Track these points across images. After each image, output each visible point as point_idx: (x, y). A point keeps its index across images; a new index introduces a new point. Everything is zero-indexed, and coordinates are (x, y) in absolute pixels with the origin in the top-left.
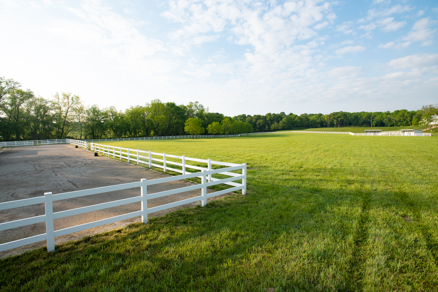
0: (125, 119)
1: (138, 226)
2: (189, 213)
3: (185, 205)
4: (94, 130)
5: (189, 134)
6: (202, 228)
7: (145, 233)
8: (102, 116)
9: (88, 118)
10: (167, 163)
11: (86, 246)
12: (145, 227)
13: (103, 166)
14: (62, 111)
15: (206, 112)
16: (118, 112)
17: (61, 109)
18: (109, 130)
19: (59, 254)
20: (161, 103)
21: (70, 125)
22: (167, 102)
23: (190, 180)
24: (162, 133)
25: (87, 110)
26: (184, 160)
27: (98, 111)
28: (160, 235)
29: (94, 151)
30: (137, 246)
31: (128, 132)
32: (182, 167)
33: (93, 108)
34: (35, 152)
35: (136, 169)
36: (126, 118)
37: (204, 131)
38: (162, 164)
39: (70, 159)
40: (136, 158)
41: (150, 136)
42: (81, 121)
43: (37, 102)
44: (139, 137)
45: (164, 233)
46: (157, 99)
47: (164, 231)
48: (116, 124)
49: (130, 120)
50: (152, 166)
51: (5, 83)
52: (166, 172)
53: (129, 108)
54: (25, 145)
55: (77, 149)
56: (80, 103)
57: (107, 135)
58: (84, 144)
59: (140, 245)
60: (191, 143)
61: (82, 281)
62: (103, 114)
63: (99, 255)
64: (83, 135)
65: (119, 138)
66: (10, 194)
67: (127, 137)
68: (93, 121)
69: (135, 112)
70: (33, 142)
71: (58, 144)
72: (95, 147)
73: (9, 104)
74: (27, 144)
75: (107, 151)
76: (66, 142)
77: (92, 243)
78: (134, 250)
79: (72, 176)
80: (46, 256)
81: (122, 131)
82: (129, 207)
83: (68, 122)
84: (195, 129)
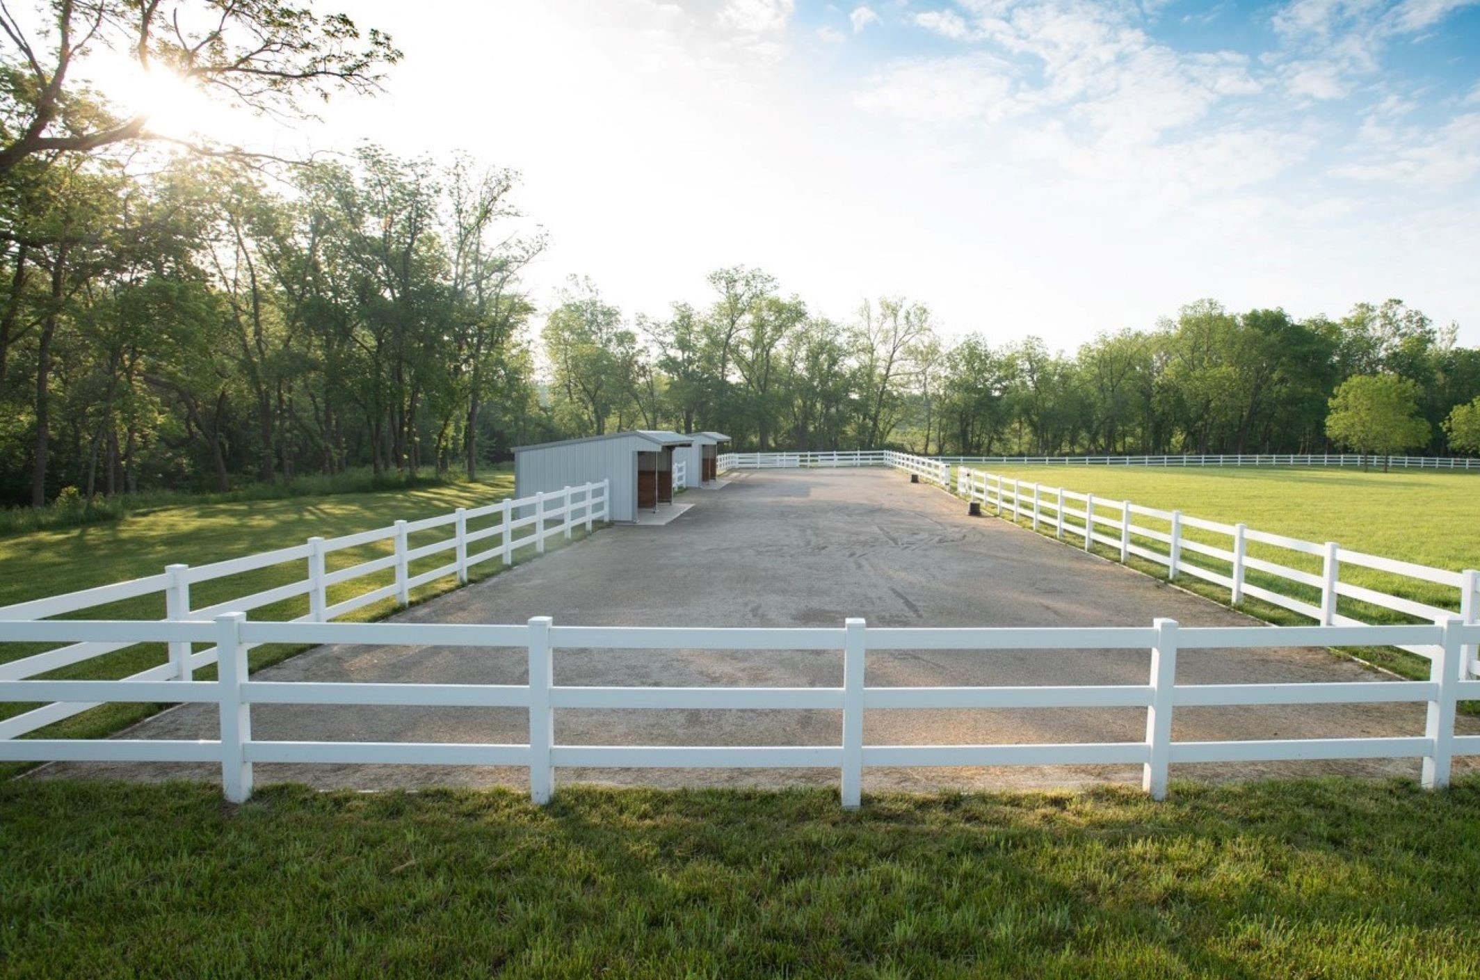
0: (1077, 383)
1: (1127, 803)
2: (1353, 804)
3: (1336, 762)
4: (967, 425)
5: (1346, 450)
6: (1426, 889)
7: (1157, 837)
8: (997, 373)
9: (952, 382)
10: (1248, 569)
11: (949, 823)
12: (1156, 814)
13: (998, 555)
14: (877, 360)
15: (1441, 345)
16: (1053, 358)
17: (875, 353)
18: (1017, 425)
19: (872, 824)
20: (1221, 314)
21: (896, 406)
22: (1248, 311)
23: (1356, 654)
24: (1222, 440)
25: (950, 353)
26: (1333, 560)
27: (986, 356)
28: (1222, 865)
29: (969, 496)
30: (1125, 879)
31: (1083, 434)
32: (1319, 591)
33: (968, 347)
34: (804, 490)
35: (1116, 577)
36: (1081, 379)
37: (1425, 439)
38: (1225, 569)
39: (895, 519)
40: (1116, 535)
41: (1170, 453)
42: (930, 390)
43: (813, 333)
44: (1126, 455)
45: (1238, 859)
46: (1206, 297)
47: (1237, 850)
48: (1044, 400)
49: (1093, 389)
50: (1181, 572)
51: (744, 282)
52: (1241, 602)
53: (1091, 342)
54: (778, 465)
55: (914, 485)
56: (930, 330)
57: (1008, 440)
58: (937, 471)
59: (1136, 877)
60: (1358, 488)
61: (939, 938)
62: (1000, 366)
63: (992, 868)
64: (933, 440)
65: (1051, 454)
66: (749, 608)
67: (1078, 450)
68: (966, 390)
69: (1116, 357)
70: (798, 458)
71: (862, 466)
72: (972, 482)
73: (750, 343)
74: (785, 464)
75: (1010, 501)
76: (885, 461)
77: (968, 820)
78: (1113, 890)
79: (903, 574)
80: (838, 818)
81: (1064, 430)
82: (1090, 719)
83: (890, 394)
84: (1379, 428)
